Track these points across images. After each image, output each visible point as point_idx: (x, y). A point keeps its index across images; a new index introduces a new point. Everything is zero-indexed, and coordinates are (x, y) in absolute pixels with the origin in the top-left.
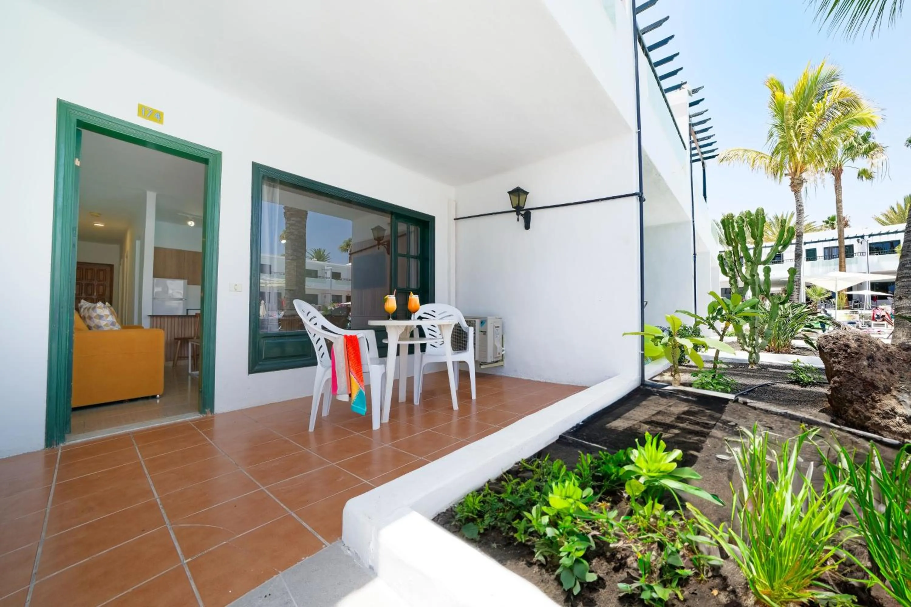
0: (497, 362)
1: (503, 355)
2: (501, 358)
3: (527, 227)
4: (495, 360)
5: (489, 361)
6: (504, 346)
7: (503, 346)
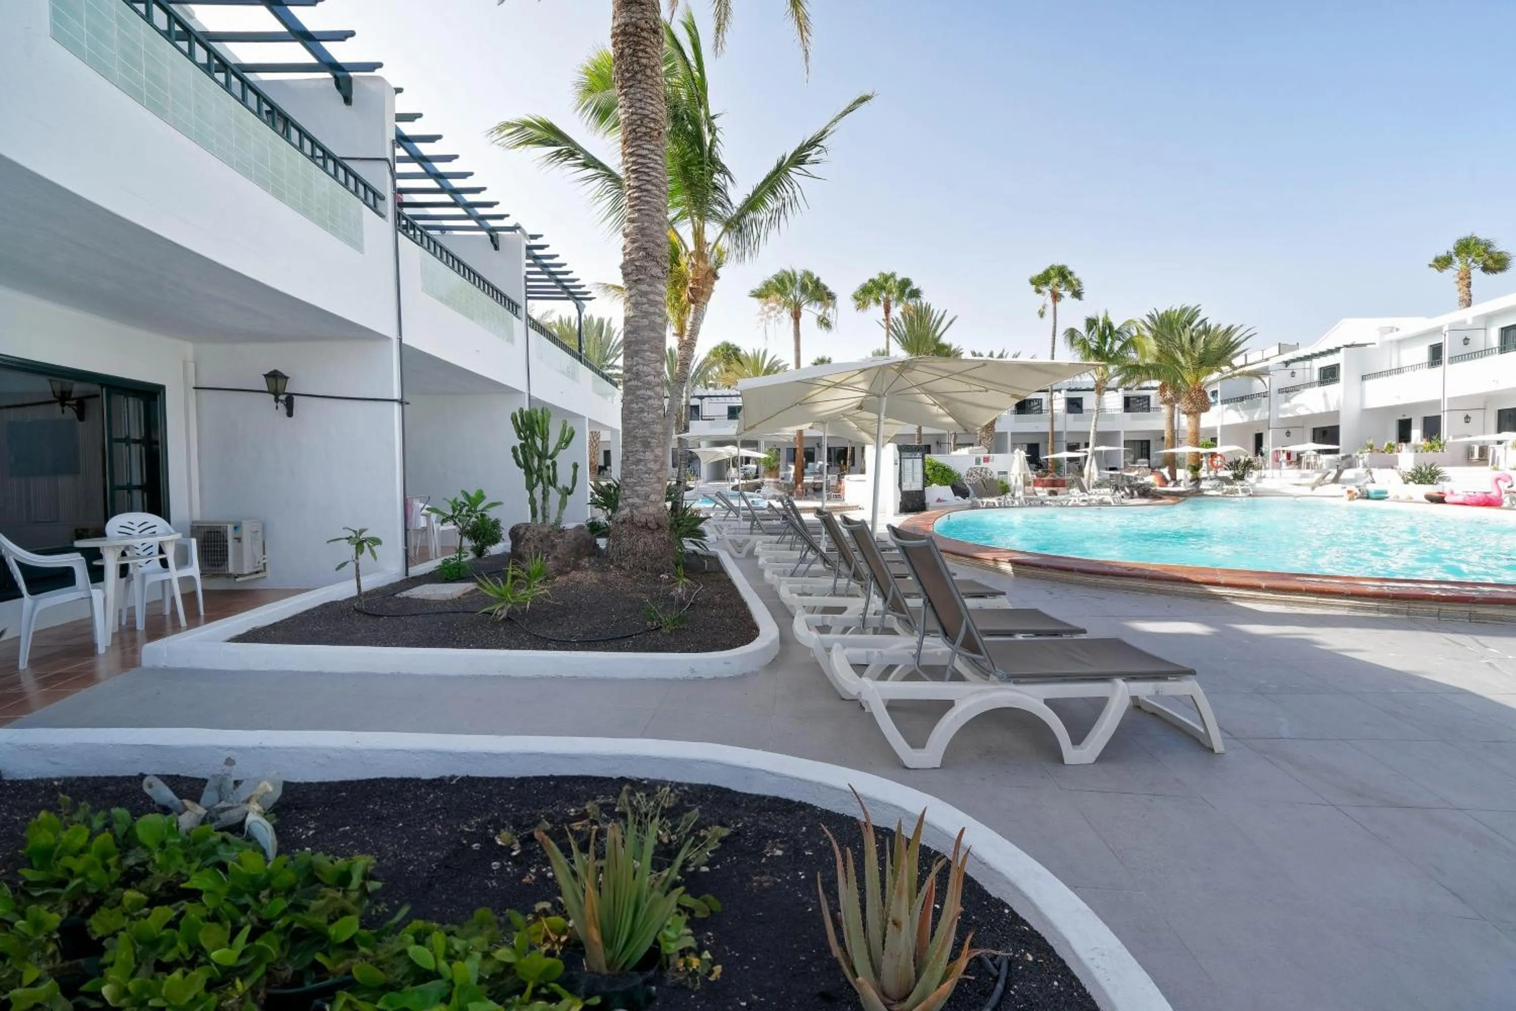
0: (257, 572)
1: (264, 564)
2: (262, 568)
3: (290, 414)
4: (255, 570)
5: (246, 572)
6: (267, 551)
7: (264, 554)
